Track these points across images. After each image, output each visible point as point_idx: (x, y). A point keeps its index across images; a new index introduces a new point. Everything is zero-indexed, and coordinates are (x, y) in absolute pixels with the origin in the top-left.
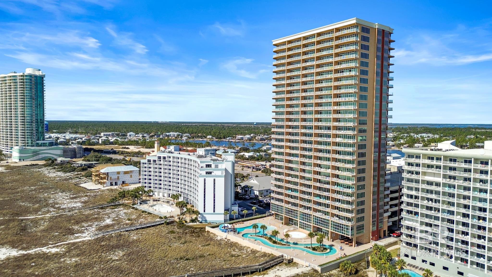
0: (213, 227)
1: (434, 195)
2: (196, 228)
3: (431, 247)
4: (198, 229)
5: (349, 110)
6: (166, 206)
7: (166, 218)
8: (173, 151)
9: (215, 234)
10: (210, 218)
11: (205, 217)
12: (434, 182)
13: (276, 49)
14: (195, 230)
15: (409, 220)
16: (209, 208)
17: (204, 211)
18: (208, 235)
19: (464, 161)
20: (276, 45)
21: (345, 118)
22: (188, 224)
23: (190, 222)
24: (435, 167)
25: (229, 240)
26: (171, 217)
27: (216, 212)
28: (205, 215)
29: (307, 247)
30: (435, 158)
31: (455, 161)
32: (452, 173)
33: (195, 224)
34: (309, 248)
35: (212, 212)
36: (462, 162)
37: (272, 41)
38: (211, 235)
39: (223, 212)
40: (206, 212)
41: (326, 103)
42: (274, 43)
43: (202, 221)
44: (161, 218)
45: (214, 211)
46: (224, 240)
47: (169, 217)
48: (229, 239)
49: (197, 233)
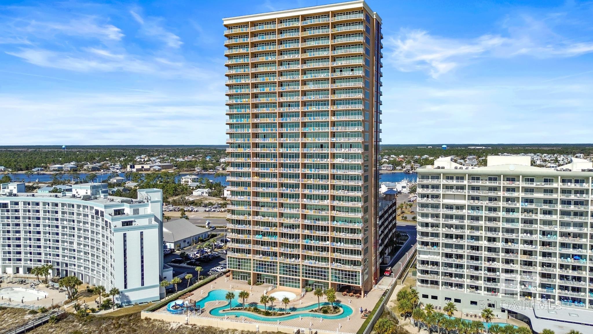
0: (153, 310)
1: (454, 220)
2: (119, 318)
3: (453, 281)
4: (123, 319)
5: (352, 121)
6: (24, 290)
7: (44, 310)
8: (15, 191)
9: (163, 322)
10: (134, 297)
11: (127, 297)
12: (454, 205)
13: (227, 32)
14: (120, 322)
15: (425, 253)
16: (134, 281)
17: (126, 287)
18: (150, 325)
19: (488, 179)
20: (228, 27)
21: (346, 132)
22: (98, 314)
23: (100, 310)
24: (455, 187)
25: (195, 325)
26: (54, 307)
27: (145, 285)
28: (126, 294)
29: (312, 311)
30: (455, 178)
31: (478, 179)
32: (475, 193)
33: (111, 310)
34: (316, 311)
35: (140, 286)
36: (486, 180)
37: (223, 19)
38: (156, 323)
39: (157, 282)
40: (129, 287)
41: (316, 111)
42: (226, 23)
43: (122, 303)
44: (33, 312)
45: (143, 284)
46: (187, 328)
47: (50, 308)
48: (193, 323)
49: (125, 325)
